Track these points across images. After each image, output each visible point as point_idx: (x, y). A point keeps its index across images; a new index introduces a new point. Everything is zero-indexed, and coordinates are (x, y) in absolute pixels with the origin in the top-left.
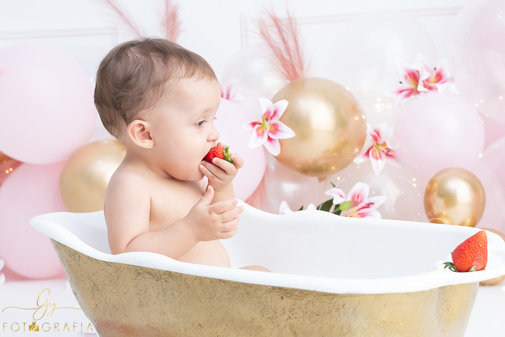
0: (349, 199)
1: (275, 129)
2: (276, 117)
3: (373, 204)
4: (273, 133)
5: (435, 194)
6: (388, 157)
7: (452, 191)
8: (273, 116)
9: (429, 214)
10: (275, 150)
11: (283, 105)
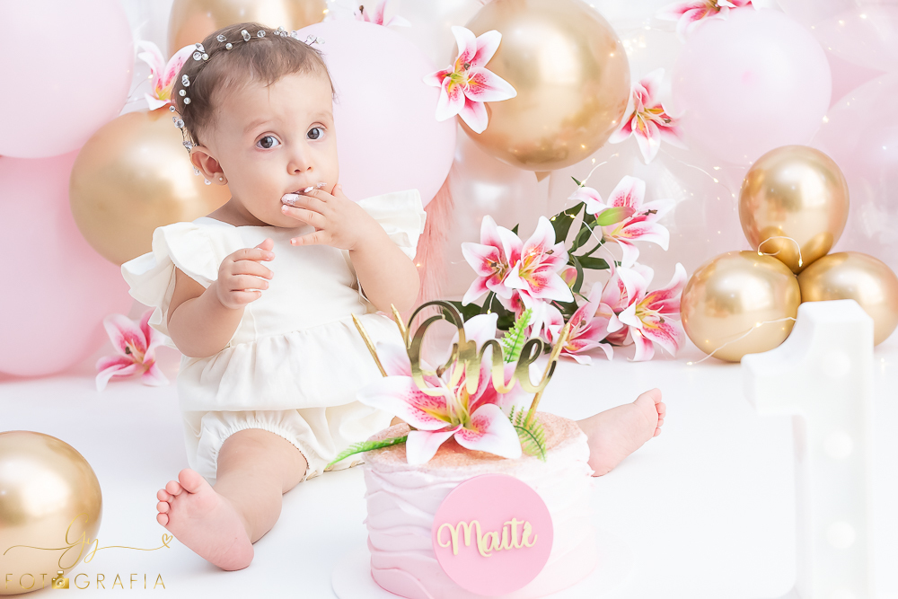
0: (610, 204)
1: (479, 84)
2: (479, 60)
3: (655, 212)
4: (475, 92)
5: (762, 194)
6: (664, 132)
7: (793, 188)
8: (475, 59)
9: (750, 229)
10: (478, 123)
11: (492, 40)
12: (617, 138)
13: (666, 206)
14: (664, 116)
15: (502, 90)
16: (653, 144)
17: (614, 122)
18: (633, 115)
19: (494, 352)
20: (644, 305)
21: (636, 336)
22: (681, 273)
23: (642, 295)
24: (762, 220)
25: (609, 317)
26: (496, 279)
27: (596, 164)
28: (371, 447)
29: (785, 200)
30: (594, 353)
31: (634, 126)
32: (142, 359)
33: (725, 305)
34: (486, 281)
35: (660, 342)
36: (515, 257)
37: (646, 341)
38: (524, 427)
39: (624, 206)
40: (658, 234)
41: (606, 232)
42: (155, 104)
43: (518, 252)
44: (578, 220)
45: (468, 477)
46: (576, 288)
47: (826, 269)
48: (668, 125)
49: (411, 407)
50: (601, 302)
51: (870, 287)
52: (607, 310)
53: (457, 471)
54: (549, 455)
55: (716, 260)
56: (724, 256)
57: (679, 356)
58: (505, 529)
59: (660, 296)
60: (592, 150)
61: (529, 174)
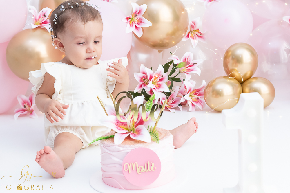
0: (182, 61)
1: (140, 21)
2: (140, 14)
3: (196, 63)
4: (139, 24)
5: (230, 58)
6: (199, 38)
7: (240, 56)
8: (138, 13)
9: (226, 69)
10: (140, 34)
11: (144, 7)
12: (184, 39)
13: (200, 61)
14: (199, 33)
15: (147, 23)
16: (196, 42)
17: (183, 34)
18: (190, 32)
19: (143, 108)
20: (192, 93)
21: (190, 103)
22: (204, 83)
23: (192, 90)
24: (230, 67)
25: (181, 97)
26: (145, 84)
27: (177, 48)
28: (103, 138)
29: (238, 60)
30: (176, 109)
31: (190, 36)
32: (30, 109)
33: (218, 94)
34: (141, 85)
35: (197, 105)
36: (151, 77)
37: (193, 105)
38: (152, 132)
39: (186, 62)
40: (197, 71)
41: (180, 70)
42: (34, 27)
43: (152, 76)
44: (171, 66)
45: (134, 148)
46: (171, 88)
47: (250, 82)
48: (201, 36)
49: (116, 125)
50: (179, 92)
51: (264, 88)
52: (180, 95)
53: (130, 146)
54: (160, 141)
55: (216, 79)
56: (218, 78)
57: (204, 110)
58: (146, 165)
59: (197, 91)
60: (176, 43)
61: (156, 51)
